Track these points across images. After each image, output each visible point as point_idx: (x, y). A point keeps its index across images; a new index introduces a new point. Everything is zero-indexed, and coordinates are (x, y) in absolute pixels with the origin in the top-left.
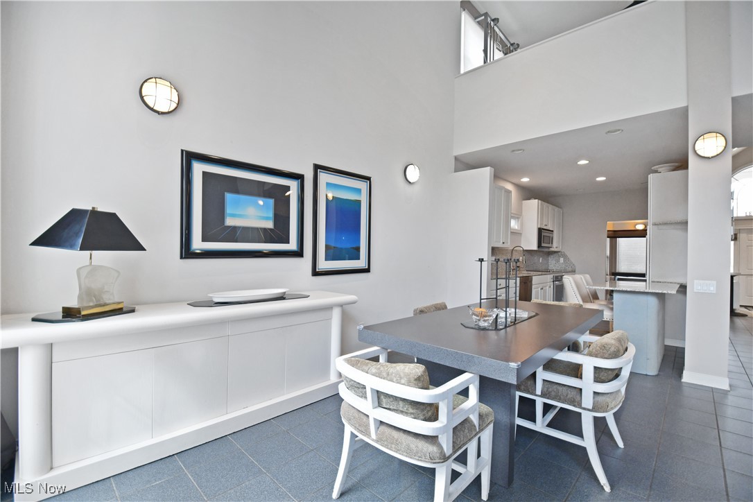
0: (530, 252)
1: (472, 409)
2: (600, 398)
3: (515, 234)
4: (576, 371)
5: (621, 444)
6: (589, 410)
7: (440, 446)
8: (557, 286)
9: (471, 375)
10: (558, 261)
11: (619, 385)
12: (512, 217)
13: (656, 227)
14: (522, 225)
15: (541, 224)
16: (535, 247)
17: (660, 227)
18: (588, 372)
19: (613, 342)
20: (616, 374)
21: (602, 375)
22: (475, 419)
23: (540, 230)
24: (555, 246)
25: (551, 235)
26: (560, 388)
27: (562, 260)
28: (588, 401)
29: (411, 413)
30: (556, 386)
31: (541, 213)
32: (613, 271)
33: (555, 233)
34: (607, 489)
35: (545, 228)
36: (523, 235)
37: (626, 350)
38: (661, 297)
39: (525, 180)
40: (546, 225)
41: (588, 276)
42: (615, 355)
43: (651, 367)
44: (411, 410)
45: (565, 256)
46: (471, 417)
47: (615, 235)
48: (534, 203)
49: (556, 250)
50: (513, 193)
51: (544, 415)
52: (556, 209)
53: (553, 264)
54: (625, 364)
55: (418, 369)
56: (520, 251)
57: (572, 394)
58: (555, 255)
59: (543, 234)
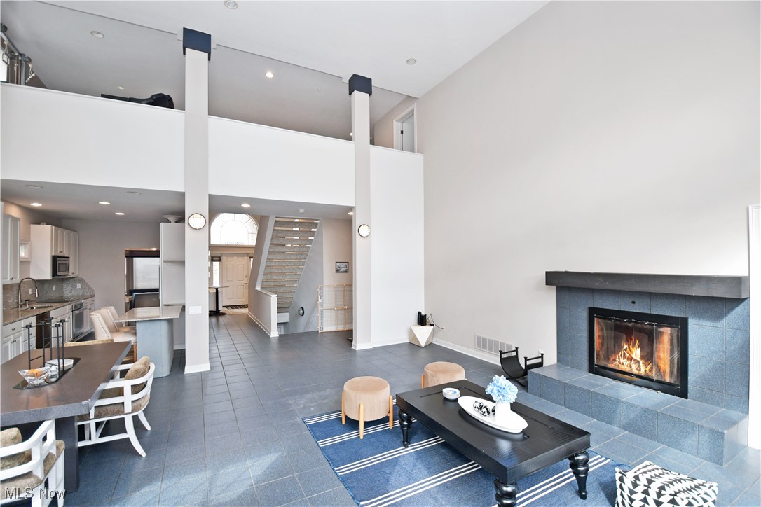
0: (41, 283)
1: (51, 447)
2: (135, 404)
3: (25, 263)
4: (119, 392)
5: (148, 427)
6: (129, 413)
7: (36, 477)
8: (77, 315)
9: (50, 422)
10: (75, 286)
11: (146, 392)
12: (21, 244)
13: (165, 263)
14: (30, 253)
15: (56, 251)
16: (48, 276)
17: (169, 264)
18: (128, 390)
19: (142, 366)
20: (144, 386)
21: (136, 389)
22: (54, 451)
23: (54, 259)
24: (72, 272)
25: (67, 262)
26: (108, 408)
27: (79, 286)
28: (128, 408)
29: (9, 465)
30: (105, 408)
31: (56, 240)
32: (131, 288)
33: (71, 259)
34: (144, 455)
35: (60, 255)
36: (32, 263)
37: (149, 368)
38: (170, 321)
39: (36, 205)
40: (61, 252)
41: (112, 308)
42: (143, 374)
43: (165, 371)
44: (7, 463)
45: (82, 281)
46: (51, 451)
47: (131, 255)
48: (47, 229)
49: (72, 276)
50: (21, 220)
51: (97, 429)
52: (72, 234)
53: (68, 291)
54: (148, 378)
55: (14, 432)
56: (30, 281)
57: (116, 408)
58: (71, 280)
59: (58, 262)
